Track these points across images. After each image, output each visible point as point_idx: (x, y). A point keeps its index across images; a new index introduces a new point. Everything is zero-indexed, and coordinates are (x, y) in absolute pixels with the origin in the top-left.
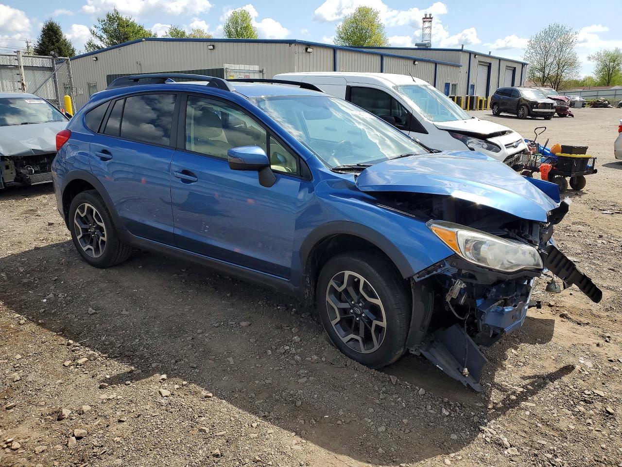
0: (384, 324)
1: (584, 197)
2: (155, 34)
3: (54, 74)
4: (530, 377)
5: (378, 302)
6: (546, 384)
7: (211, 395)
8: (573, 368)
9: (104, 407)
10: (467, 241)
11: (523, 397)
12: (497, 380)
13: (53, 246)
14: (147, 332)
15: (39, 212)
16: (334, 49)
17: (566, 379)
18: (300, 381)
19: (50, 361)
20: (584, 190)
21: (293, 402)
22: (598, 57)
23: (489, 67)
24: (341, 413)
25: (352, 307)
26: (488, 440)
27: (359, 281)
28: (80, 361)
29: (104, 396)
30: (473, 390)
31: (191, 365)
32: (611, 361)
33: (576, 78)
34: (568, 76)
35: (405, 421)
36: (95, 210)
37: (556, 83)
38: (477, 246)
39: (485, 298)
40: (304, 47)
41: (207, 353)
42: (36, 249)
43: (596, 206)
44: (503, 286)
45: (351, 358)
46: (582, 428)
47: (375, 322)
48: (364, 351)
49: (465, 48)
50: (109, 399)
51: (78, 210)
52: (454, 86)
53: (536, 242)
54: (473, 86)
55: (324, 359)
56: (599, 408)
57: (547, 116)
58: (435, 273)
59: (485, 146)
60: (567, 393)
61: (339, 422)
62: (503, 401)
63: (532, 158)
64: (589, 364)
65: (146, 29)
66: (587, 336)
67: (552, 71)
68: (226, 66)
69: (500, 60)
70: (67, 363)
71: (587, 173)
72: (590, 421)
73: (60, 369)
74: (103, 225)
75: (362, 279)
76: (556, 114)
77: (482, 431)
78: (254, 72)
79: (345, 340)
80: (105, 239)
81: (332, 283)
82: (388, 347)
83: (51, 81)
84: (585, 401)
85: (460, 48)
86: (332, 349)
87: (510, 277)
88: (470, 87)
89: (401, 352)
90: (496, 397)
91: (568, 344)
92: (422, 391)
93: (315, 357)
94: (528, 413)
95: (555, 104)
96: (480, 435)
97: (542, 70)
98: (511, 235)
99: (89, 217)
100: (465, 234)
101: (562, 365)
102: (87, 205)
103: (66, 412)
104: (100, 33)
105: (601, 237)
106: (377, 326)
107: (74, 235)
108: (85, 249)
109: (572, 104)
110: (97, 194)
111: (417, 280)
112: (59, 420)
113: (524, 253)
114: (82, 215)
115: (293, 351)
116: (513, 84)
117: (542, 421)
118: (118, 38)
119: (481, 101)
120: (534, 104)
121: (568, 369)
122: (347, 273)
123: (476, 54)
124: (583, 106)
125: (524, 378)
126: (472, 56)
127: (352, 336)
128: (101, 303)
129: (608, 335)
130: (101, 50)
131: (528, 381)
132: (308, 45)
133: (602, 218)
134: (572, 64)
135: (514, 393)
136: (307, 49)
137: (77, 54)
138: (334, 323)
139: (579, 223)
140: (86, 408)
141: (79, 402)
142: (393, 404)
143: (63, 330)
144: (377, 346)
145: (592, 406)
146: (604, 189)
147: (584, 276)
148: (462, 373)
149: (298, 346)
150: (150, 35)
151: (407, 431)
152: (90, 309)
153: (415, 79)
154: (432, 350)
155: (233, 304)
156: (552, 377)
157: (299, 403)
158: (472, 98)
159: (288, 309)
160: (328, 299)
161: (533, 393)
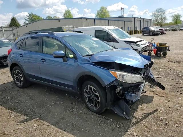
0: (99, 101)
1: (167, 58)
2: (43, 18)
3: (13, 32)
4: (144, 114)
5: (97, 94)
6: (149, 116)
7: (49, 125)
8: (158, 110)
9: (17, 131)
10: (120, 75)
11: (141, 120)
12: (134, 115)
13: (9, 82)
14: (33, 107)
15: (6, 73)
16: (94, 19)
17: (155, 114)
18: (76, 119)
19: (3, 117)
20: (167, 56)
21: (73, 126)
22: (173, 16)
23: (141, 21)
24: (87, 128)
25: (91, 96)
26: (130, 134)
27: (92, 88)
28: (12, 117)
29: (18, 127)
30: (127, 119)
31: (45, 116)
32: (169, 107)
33: (167, 23)
34: (164, 22)
35: (106, 130)
36: (19, 72)
37: (161, 25)
38: (123, 76)
39: (128, 91)
40: (85, 19)
41: (50, 112)
42: (4, 84)
43: (170, 61)
44: (133, 87)
45: (92, 111)
46: (158, 129)
47: (97, 100)
48: (95, 109)
49: (133, 16)
50: (19, 128)
51: (15, 72)
52: (131, 27)
53: (142, 74)
54: (136, 27)
55: (84, 112)
56: (164, 122)
57: (158, 35)
58: (112, 85)
59: (136, 45)
60: (155, 118)
61: (86, 131)
62: (136, 122)
63: (151, 48)
64: (163, 109)
65: (41, 17)
66: (163, 100)
67: (159, 21)
68: (63, 26)
69: (143, 19)
70: (8, 118)
71: (167, 51)
72: (161, 126)
73: (6, 120)
74: (21, 76)
75: (93, 88)
76: (161, 34)
77: (128, 131)
78: (71, 27)
79: (90, 106)
80: (22, 80)
81: (85, 89)
82: (101, 107)
83: (12, 34)
84: (160, 120)
85: (132, 16)
86: (86, 109)
87: (134, 85)
88: (135, 27)
89: (105, 109)
90: (134, 120)
91: (157, 103)
92: (112, 120)
93: (81, 112)
94: (143, 125)
95: (160, 31)
96: (127, 133)
97: (157, 21)
98: (134, 72)
99: (18, 73)
100: (119, 73)
101: (155, 109)
102: (17, 70)
103: (6, 133)
104: (27, 19)
105: (170, 70)
106: (98, 101)
107: (14, 79)
108: (17, 83)
109: (166, 30)
110: (19, 67)
111: (107, 87)
112: (4, 135)
113: (137, 77)
114: (16, 73)
115: (75, 110)
116: (148, 26)
117: (147, 127)
118: (33, 20)
119: (139, 31)
120: (154, 31)
121: (156, 110)
122: (89, 86)
123: (136, 18)
124: (169, 31)
125: (142, 114)
126: (135, 18)
127: (92, 105)
128: (21, 99)
129: (169, 99)
130: (28, 24)
131: (144, 115)
132: (86, 19)
133: (171, 64)
134: (165, 19)
135: (139, 119)
136: (86, 20)
137: (21, 25)
138: (87, 101)
139: (164, 66)
140: (12, 131)
141: (10, 129)
142: (103, 124)
143: (8, 108)
144: (98, 108)
145: (162, 122)
146: (173, 55)
147: (159, 83)
148: (123, 114)
149: (77, 108)
150: (42, 18)
151: (106, 133)
152: (17, 101)
153: (115, 27)
154: (114, 107)
155: (59, 97)
156: (151, 113)
157: (75, 126)
158: (136, 31)
159: (75, 97)
160: (84, 94)
161: (145, 118)
